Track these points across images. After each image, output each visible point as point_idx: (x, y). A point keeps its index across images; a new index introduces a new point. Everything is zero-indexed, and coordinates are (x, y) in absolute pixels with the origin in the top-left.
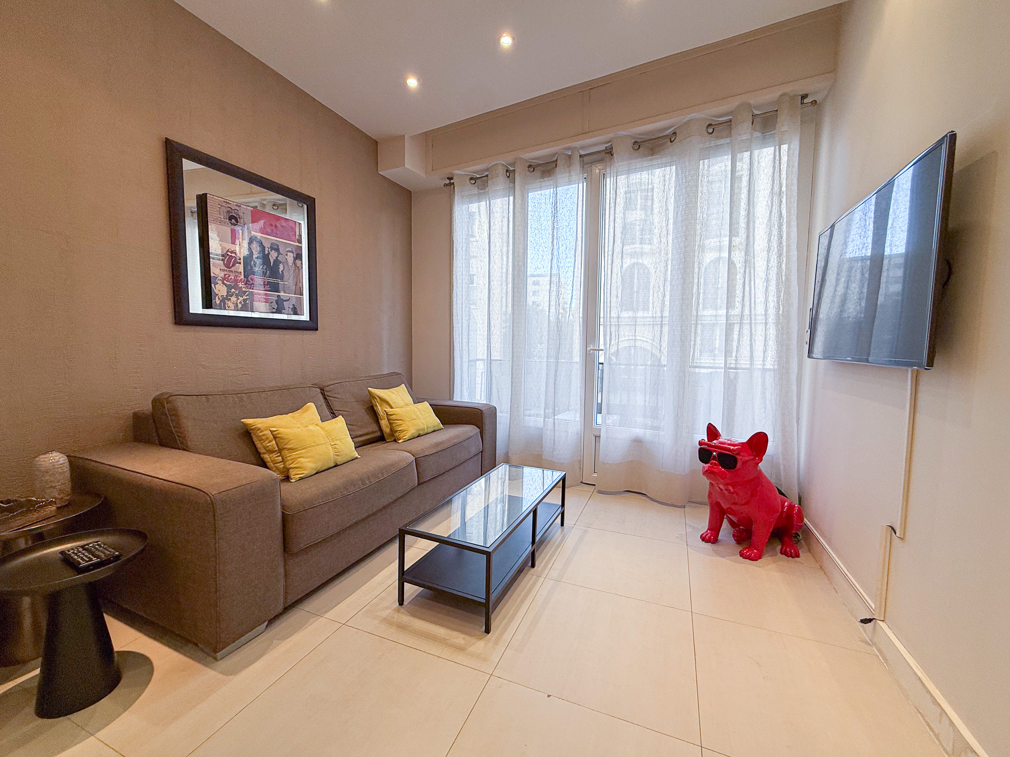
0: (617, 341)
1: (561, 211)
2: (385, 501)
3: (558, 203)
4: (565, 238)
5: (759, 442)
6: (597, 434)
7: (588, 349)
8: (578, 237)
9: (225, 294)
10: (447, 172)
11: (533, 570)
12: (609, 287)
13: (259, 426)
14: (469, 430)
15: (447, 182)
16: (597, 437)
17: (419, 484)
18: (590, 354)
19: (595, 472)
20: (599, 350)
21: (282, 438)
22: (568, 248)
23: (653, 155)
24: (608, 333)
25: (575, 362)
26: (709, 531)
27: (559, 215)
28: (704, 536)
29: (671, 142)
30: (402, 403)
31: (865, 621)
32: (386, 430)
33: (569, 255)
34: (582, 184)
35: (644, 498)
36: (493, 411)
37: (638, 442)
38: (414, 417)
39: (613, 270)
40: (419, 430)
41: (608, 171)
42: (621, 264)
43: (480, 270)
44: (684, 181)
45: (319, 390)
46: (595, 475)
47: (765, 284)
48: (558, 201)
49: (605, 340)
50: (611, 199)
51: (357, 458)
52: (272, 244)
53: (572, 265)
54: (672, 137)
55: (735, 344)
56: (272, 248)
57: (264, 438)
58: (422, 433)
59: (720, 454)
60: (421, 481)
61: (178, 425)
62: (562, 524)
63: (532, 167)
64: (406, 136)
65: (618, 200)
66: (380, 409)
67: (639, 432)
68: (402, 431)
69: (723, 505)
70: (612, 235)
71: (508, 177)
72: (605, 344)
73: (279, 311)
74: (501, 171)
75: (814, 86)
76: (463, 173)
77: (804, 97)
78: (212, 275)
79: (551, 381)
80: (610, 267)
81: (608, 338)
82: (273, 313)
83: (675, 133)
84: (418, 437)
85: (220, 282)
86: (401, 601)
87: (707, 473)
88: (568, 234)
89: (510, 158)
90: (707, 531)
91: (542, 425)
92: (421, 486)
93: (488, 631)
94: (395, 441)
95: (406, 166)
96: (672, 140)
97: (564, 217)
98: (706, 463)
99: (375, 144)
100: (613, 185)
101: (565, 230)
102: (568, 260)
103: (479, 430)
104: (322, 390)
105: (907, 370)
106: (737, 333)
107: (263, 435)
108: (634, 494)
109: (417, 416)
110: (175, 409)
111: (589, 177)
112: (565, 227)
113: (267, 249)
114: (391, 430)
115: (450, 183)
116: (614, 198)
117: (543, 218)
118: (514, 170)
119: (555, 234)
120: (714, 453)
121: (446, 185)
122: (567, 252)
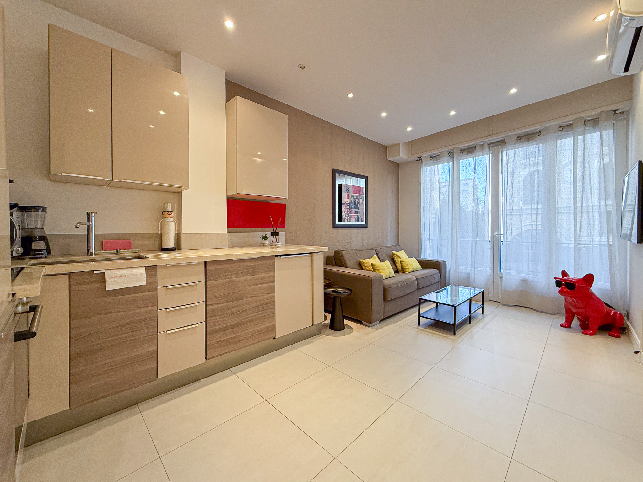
0: (511, 231)
1: (478, 171)
2: (409, 291)
3: (476, 167)
4: (480, 183)
5: (589, 279)
6: (501, 276)
7: (495, 234)
8: (487, 181)
9: (345, 217)
10: (419, 155)
11: (469, 324)
12: (505, 205)
13: (364, 262)
14: (434, 271)
15: (418, 159)
16: (501, 278)
17: (418, 289)
18: (496, 237)
19: (500, 296)
20: (501, 235)
21: (375, 266)
22: (482, 188)
23: (529, 141)
24: (506, 227)
25: (486, 241)
26: (566, 322)
27: (477, 172)
29: (539, 135)
30: (405, 258)
31: (637, 352)
32: (400, 268)
33: (483, 191)
34: (489, 155)
36: (445, 263)
37: (525, 281)
38: (411, 263)
39: (507, 197)
40: (413, 269)
41: (503, 149)
42: (512, 194)
43: (434, 198)
44: (546, 154)
45: (375, 251)
46: (500, 297)
47: (599, 201)
48: (476, 166)
49: (504, 230)
50: (506, 163)
51: (394, 276)
52: (357, 197)
53: (484, 195)
54: (539, 133)
55: (578, 232)
56: (356, 198)
57: (366, 266)
58: (415, 270)
59: (566, 283)
60: (419, 288)
61: (344, 260)
62: (483, 313)
63: (462, 151)
64: (401, 143)
65: (509, 164)
66: (397, 260)
67: (525, 276)
68: (407, 268)
69: (573, 311)
70: (506, 180)
71: (449, 156)
72: (504, 232)
73: (358, 221)
74: (446, 154)
75: (621, 107)
76: (427, 155)
77: (616, 110)
78: (342, 210)
79: (474, 250)
80: (505, 195)
81: (506, 229)
82: (356, 222)
83: (540, 132)
84: (413, 272)
85: (344, 213)
86: (419, 324)
87: (560, 292)
88: (482, 181)
89: (451, 147)
90: (564, 323)
91: (470, 271)
92: (419, 290)
93: (455, 335)
94: (404, 272)
95: (401, 156)
96: (539, 134)
97: (479, 173)
98: (559, 287)
99: (386, 148)
100: (506, 157)
101: (480, 179)
102: (482, 193)
103: (439, 271)
104: (376, 251)
106: (579, 226)
107: (366, 265)
108: (523, 308)
109: (412, 263)
110: (342, 255)
111: (493, 152)
112: (480, 178)
113: (355, 199)
114: (402, 268)
115: (420, 160)
116: (507, 163)
117: (468, 173)
118: (453, 152)
119: (475, 181)
120: (563, 283)
121: (417, 160)
122: (481, 189)
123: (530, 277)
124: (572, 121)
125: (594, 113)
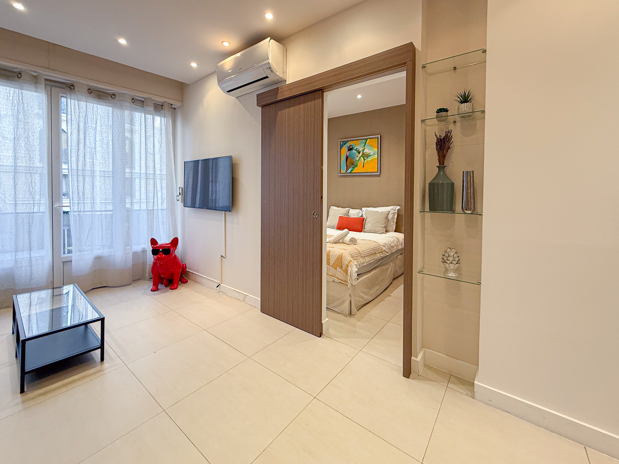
6: (65, 260)
16: (64, 263)
18: (56, 209)
26: (154, 287)
28: (153, 289)
35: (106, 288)
37: (98, 259)
54: (113, 96)
67: (98, 252)
75: (176, 104)
77: (172, 105)
90: (153, 287)
98: (156, 255)
105: (223, 212)
120: (161, 250)
123: (104, 252)
124: (144, 98)
125: (159, 100)
